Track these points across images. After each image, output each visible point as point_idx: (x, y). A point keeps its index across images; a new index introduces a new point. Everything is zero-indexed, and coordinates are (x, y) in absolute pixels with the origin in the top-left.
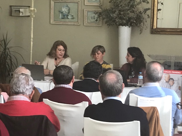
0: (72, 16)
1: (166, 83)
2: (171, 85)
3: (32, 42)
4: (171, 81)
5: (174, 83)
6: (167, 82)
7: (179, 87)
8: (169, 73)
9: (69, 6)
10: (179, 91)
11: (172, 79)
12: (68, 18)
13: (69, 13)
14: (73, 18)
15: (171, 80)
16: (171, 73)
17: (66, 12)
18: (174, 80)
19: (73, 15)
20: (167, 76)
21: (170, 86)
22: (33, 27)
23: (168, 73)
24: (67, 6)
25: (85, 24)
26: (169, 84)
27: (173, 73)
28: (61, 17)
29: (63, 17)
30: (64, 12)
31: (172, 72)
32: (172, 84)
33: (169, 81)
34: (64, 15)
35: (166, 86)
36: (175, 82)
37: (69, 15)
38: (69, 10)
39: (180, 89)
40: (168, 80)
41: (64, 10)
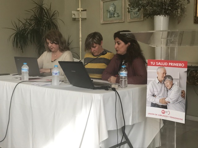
0: (118, 14)
1: (160, 84)
2: (168, 88)
3: (81, 41)
4: (168, 80)
5: (173, 84)
6: (160, 82)
7: (183, 92)
8: (165, 66)
9: (115, 4)
10: (181, 99)
11: (169, 77)
12: (114, 17)
13: (115, 11)
14: (118, 16)
15: (167, 78)
16: (168, 66)
17: (112, 11)
18: (172, 79)
19: (118, 12)
20: (161, 71)
21: (166, 89)
22: (81, 27)
23: (163, 66)
24: (114, 5)
25: (128, 20)
26: (165, 86)
27: (170, 66)
28: (108, 16)
29: (110, 16)
30: (111, 11)
31: (170, 64)
32: (170, 86)
33: (164, 81)
34: (111, 14)
35: (159, 90)
36: (174, 82)
37: (115, 13)
38: (115, 8)
39: (183, 96)
40: (163, 79)
41: (111, 8)
